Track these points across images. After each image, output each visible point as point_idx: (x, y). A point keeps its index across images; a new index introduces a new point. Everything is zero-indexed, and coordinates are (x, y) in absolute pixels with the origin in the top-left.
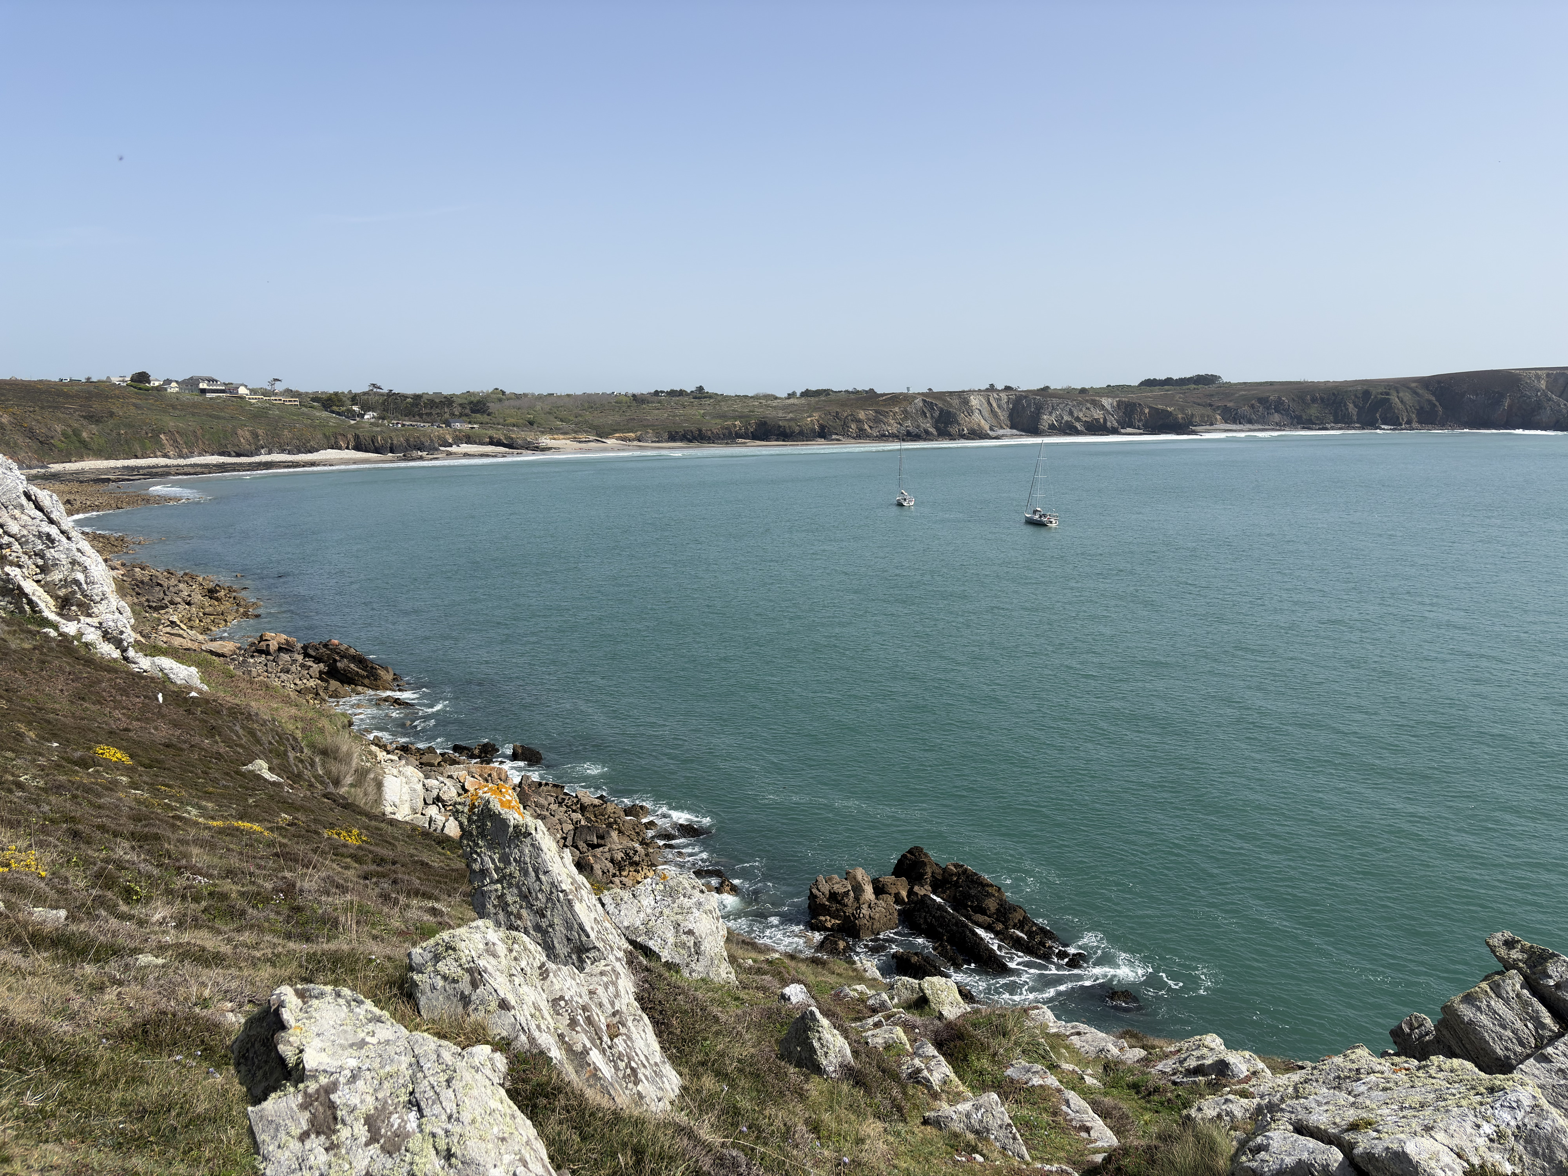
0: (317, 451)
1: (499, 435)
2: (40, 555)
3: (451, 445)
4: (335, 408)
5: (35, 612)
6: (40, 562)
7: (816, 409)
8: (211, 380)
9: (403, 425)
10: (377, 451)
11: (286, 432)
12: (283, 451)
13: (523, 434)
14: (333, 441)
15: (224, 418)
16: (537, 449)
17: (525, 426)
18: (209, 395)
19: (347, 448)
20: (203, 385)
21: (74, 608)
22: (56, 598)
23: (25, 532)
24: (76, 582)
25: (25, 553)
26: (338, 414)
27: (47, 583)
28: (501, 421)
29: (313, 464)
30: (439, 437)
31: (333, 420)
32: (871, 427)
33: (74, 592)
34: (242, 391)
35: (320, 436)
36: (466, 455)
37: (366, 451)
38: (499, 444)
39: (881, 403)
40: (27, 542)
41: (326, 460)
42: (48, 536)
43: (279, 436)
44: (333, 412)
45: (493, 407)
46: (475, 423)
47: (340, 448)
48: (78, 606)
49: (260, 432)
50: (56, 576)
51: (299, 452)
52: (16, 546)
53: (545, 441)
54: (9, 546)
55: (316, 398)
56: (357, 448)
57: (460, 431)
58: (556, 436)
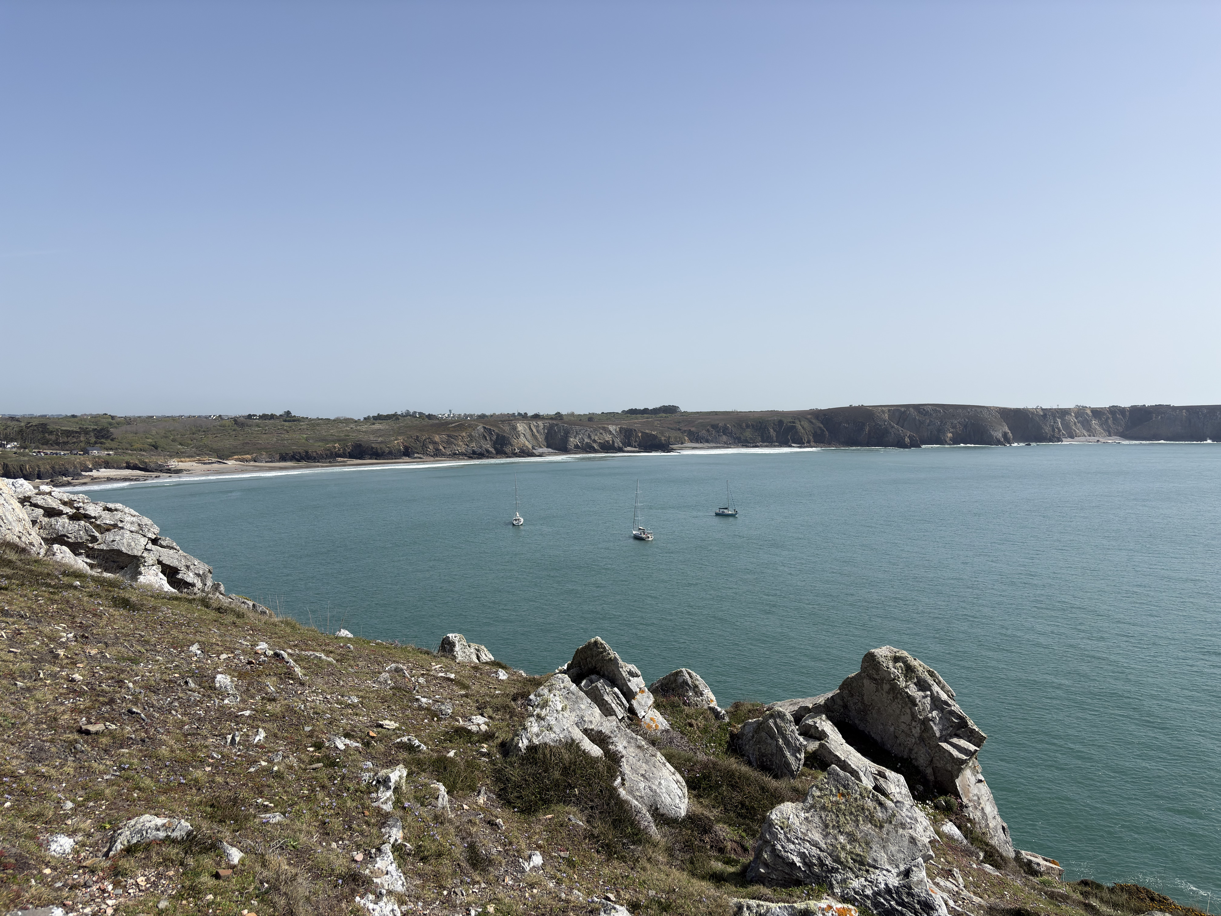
1: (134, 461)
3: (91, 470)
7: (400, 434)
10: (25, 478)
13: (154, 459)
17: (152, 450)
30: (80, 463)
32: (444, 448)
38: (135, 467)
45: (111, 431)
46: (111, 449)
53: (174, 463)
57: (99, 457)
58: (183, 459)
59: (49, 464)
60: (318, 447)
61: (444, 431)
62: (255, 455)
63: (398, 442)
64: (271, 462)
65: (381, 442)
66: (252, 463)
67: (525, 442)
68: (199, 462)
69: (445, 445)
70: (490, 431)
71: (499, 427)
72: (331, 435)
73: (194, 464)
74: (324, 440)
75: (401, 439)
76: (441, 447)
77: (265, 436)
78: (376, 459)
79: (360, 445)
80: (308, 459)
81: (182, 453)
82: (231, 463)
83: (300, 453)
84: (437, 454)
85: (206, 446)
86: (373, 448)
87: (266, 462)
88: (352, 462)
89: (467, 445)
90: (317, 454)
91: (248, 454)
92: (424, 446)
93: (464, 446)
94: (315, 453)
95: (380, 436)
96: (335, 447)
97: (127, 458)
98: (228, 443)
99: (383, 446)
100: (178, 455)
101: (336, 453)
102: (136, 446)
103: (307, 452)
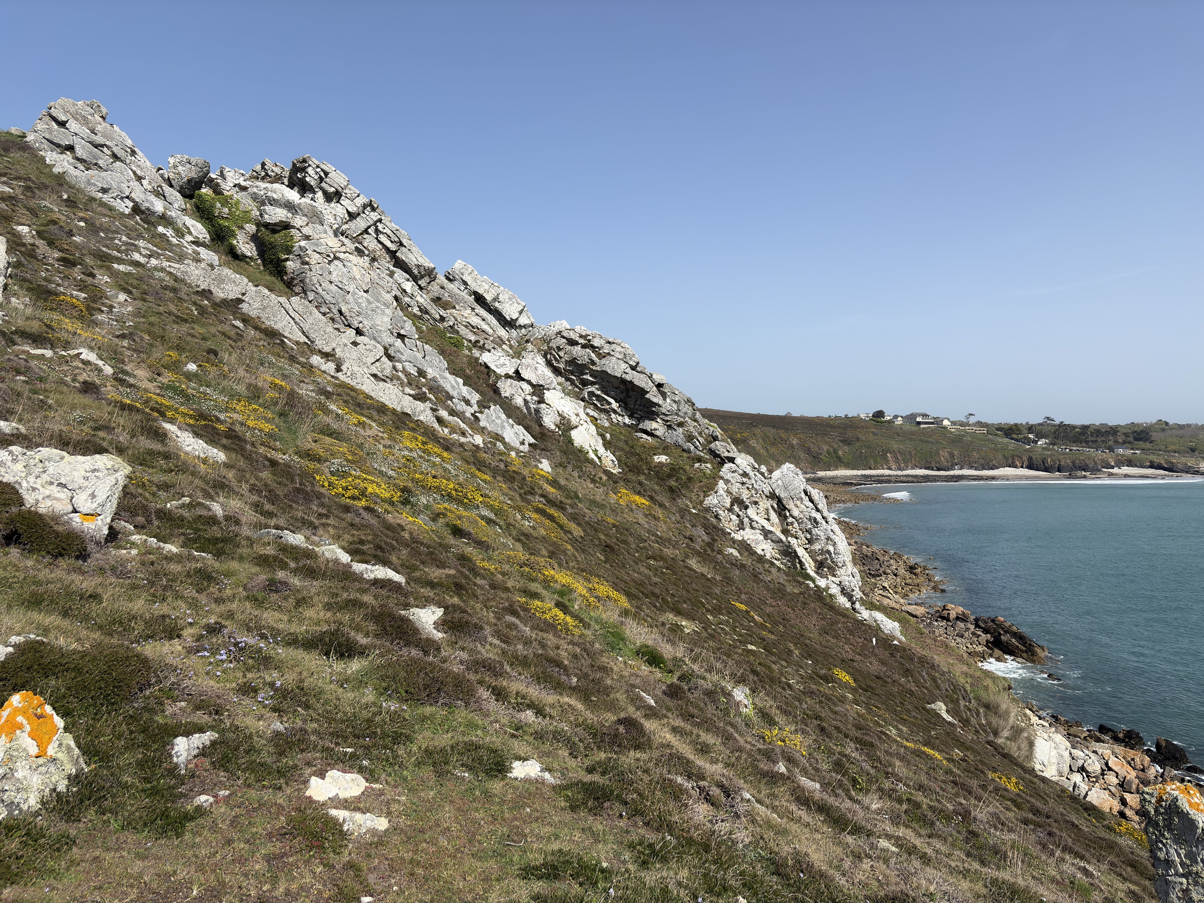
0: (998, 468)
2: (809, 531)
3: (1113, 467)
4: (1014, 436)
5: (802, 569)
6: (809, 536)
8: (925, 415)
9: (1071, 450)
10: (1046, 470)
11: (975, 454)
12: (971, 467)
13: (1184, 460)
14: (1010, 461)
15: (931, 443)
16: (1197, 473)
17: (1187, 452)
18: (922, 426)
19: (1022, 467)
20: (919, 419)
21: (825, 569)
22: (815, 561)
23: (802, 516)
24: (828, 552)
25: (801, 530)
26: (1016, 440)
27: (811, 551)
28: (1163, 448)
29: (993, 478)
30: (1102, 460)
31: (1012, 444)
33: (826, 559)
34: (946, 423)
35: (1001, 457)
36: (1126, 476)
37: (1037, 470)
38: (1159, 467)
40: (802, 522)
41: (1004, 476)
42: (815, 519)
43: (969, 456)
44: (1012, 439)
45: (1154, 435)
46: (1137, 449)
47: (1016, 467)
48: (828, 568)
49: (956, 453)
50: (817, 547)
51: (984, 468)
52: (796, 525)
54: (792, 524)
55: (1000, 428)
56: (1030, 467)
57: (1122, 456)
59: (1071, 459)
97: (1153, 458)
102: (1173, 448)
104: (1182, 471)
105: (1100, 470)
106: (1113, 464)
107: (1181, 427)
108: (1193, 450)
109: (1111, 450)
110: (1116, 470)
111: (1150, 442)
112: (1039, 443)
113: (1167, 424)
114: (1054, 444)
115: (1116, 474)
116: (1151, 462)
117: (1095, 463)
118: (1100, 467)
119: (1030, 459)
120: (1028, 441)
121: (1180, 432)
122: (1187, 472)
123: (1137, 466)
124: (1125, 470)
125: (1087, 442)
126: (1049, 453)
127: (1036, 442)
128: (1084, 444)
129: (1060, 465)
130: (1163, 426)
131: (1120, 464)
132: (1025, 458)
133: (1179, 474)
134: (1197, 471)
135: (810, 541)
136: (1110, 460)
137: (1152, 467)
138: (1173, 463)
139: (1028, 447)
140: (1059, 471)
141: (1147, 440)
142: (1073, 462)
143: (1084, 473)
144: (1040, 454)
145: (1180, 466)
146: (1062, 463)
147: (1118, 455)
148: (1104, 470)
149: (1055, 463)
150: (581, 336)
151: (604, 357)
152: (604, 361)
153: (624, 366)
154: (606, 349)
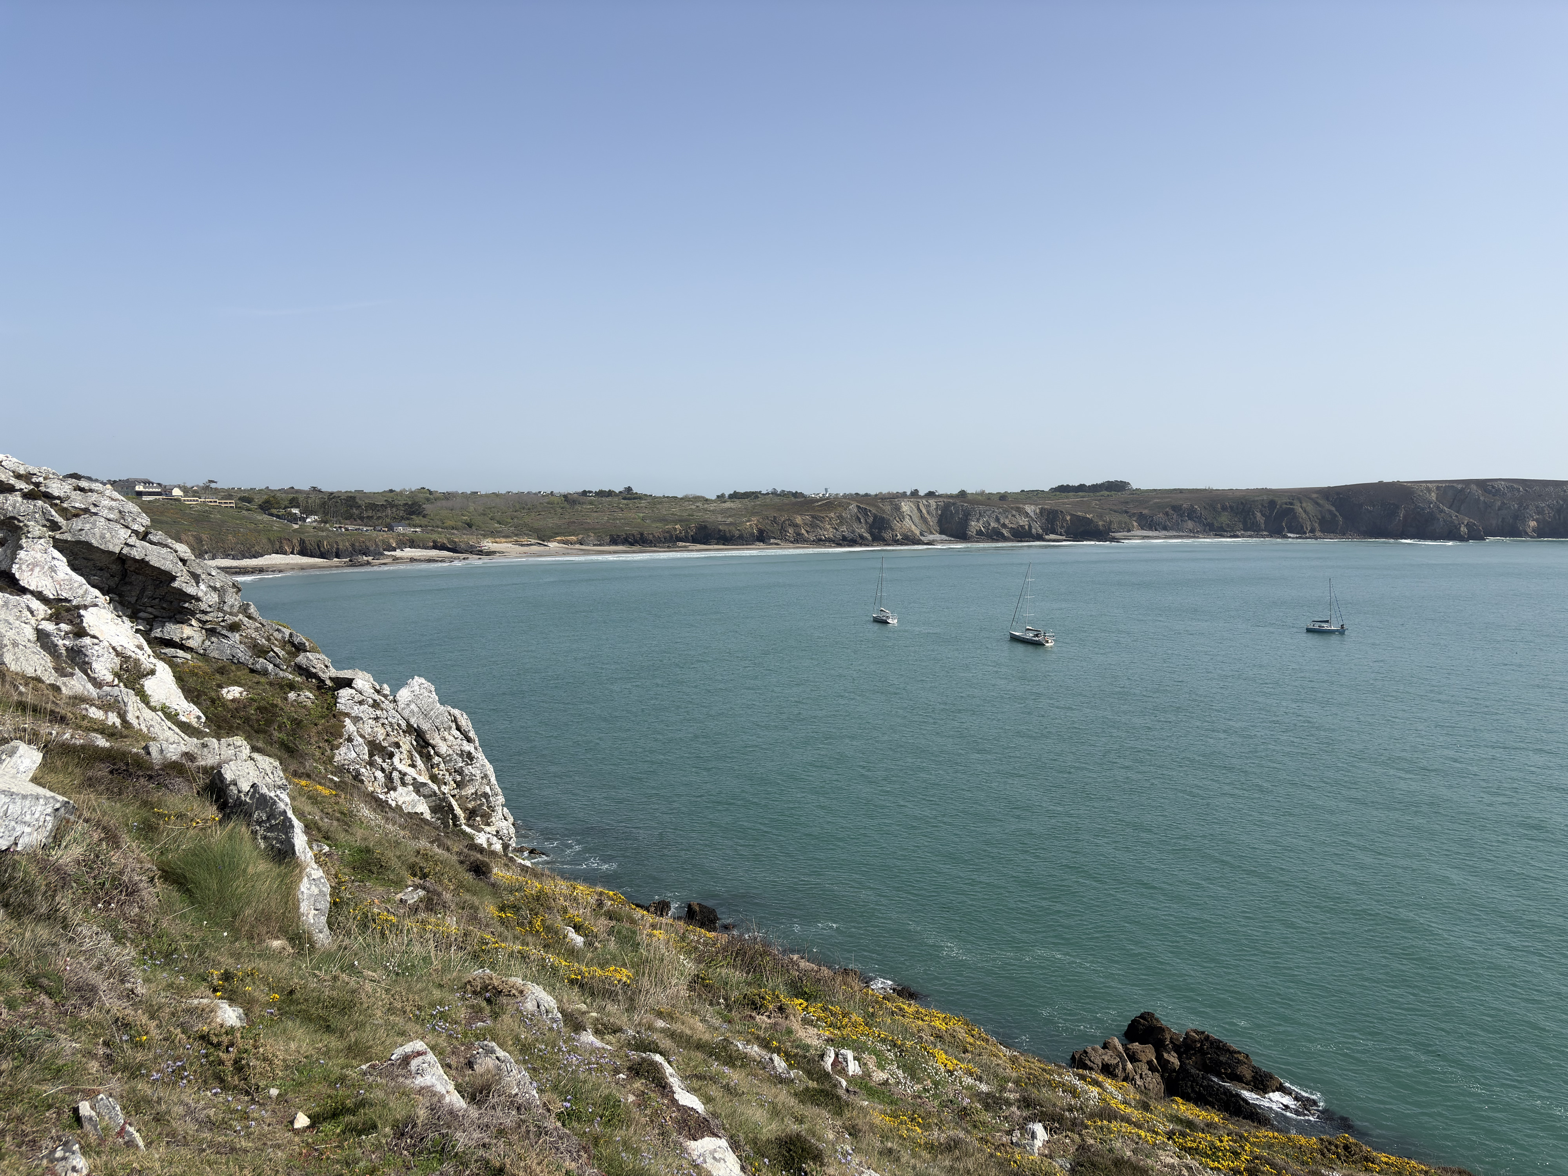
0: (262, 556)
1: (442, 539)
2: (460, 772)
3: (395, 550)
4: (274, 511)
5: (455, 825)
6: (459, 778)
7: (753, 514)
8: (147, 482)
9: (347, 529)
10: (322, 556)
11: (230, 537)
12: (227, 556)
13: (464, 538)
14: (277, 545)
15: (167, 523)
16: (481, 553)
17: (465, 528)
18: (145, 498)
19: (292, 553)
20: (139, 488)
21: (478, 819)
22: (465, 809)
23: (451, 752)
24: (485, 795)
25: (447, 770)
26: (278, 517)
27: (461, 797)
28: (439, 523)
29: (261, 570)
30: (383, 541)
31: (277, 525)
32: (807, 532)
33: (482, 804)
34: (177, 492)
35: (265, 541)
37: (312, 556)
38: (443, 548)
39: (817, 508)
40: (451, 760)
41: (273, 566)
42: (469, 753)
43: (223, 541)
44: (272, 515)
45: (428, 508)
46: (416, 526)
47: (285, 553)
48: (482, 816)
49: (204, 537)
50: (469, 790)
51: (244, 557)
52: (442, 766)
53: (488, 544)
54: (438, 765)
55: (245, 498)
56: (303, 553)
57: (403, 535)
58: (498, 540)
59: (348, 541)
60: (655, 529)
61: (807, 511)
62: (580, 536)
63: (751, 524)
64: (600, 545)
65: (731, 524)
66: (577, 546)
67: (910, 526)
68: (517, 543)
69: (808, 529)
70: (865, 512)
71: (878, 507)
72: (672, 514)
73: (510, 545)
74: (663, 520)
75: (755, 520)
76: (803, 531)
77: (595, 514)
78: (724, 544)
79: (706, 527)
80: (643, 542)
81: (500, 532)
82: (553, 545)
83: (633, 535)
84: (799, 540)
85: (526, 525)
86: (720, 531)
87: (594, 545)
88: (694, 548)
89: (835, 528)
90: (654, 536)
91: (573, 535)
92: (783, 530)
93: (831, 530)
94: (651, 536)
95: (730, 516)
96: (675, 529)
97: (435, 536)
98: (551, 521)
99: (732, 528)
100: (493, 534)
101: (677, 536)
102: (449, 523)
103: (642, 534)
104: (466, 552)
105: (382, 554)
106: (394, 545)
107: (448, 496)
108: (470, 525)
109: (391, 528)
110: (398, 553)
111: (424, 516)
112: (308, 520)
113: (431, 493)
114: (326, 523)
115: (401, 558)
116: (434, 542)
117: (377, 545)
118: (381, 550)
119: (302, 542)
120: (294, 519)
121: (449, 504)
122: (471, 553)
123: (419, 547)
124: (409, 552)
125: (362, 518)
126: (324, 534)
127: (304, 520)
128: (359, 521)
129: (338, 549)
130: (430, 496)
131: (402, 545)
132: (295, 541)
133: (465, 555)
134: (481, 551)
135: (459, 785)
136: (391, 541)
137: (435, 547)
138: (455, 542)
139: (296, 526)
140: (337, 556)
141: (419, 514)
142: (353, 545)
143: (365, 558)
144: (314, 536)
145: (463, 546)
146: (341, 547)
147: (399, 534)
148: (386, 553)
149: (332, 547)
150: (18, 476)
151: (77, 516)
152: (77, 524)
153: (124, 533)
154: (78, 501)
